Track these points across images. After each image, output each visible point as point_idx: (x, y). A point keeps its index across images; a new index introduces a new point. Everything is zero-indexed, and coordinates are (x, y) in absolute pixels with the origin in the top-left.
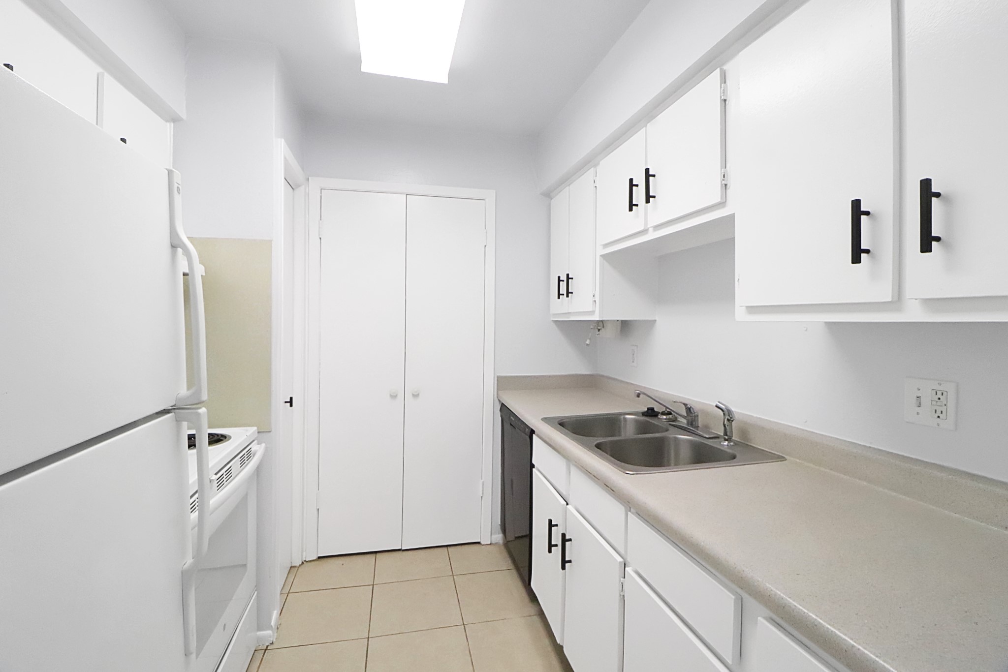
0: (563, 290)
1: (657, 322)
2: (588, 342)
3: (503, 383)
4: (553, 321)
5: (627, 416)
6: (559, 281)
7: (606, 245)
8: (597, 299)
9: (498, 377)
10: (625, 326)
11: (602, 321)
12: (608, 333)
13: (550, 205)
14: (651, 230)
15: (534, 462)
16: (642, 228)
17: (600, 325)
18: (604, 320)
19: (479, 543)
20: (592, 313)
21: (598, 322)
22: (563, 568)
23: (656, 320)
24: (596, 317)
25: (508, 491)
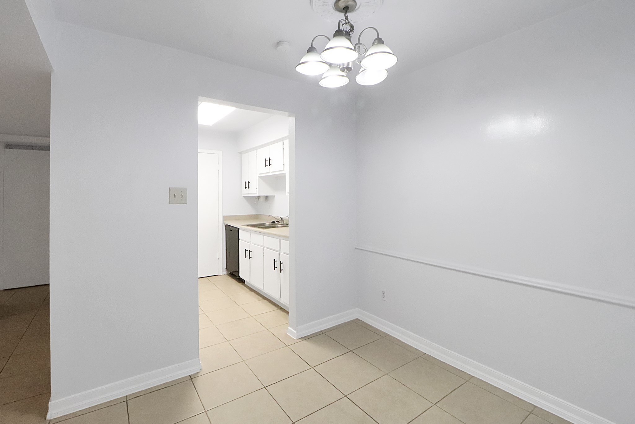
0: (247, 186)
1: (276, 197)
2: (255, 203)
3: (225, 218)
4: (244, 196)
5: (267, 224)
6: (245, 183)
7: (260, 174)
8: (258, 189)
9: (224, 216)
10: (267, 197)
11: (259, 196)
12: (262, 200)
13: (241, 156)
14: (271, 172)
15: (239, 238)
16: (269, 172)
17: (259, 197)
18: (261, 196)
19: (218, 275)
20: (256, 193)
21: (258, 196)
22: (250, 259)
23: (275, 196)
24: (257, 195)
25: (228, 257)
